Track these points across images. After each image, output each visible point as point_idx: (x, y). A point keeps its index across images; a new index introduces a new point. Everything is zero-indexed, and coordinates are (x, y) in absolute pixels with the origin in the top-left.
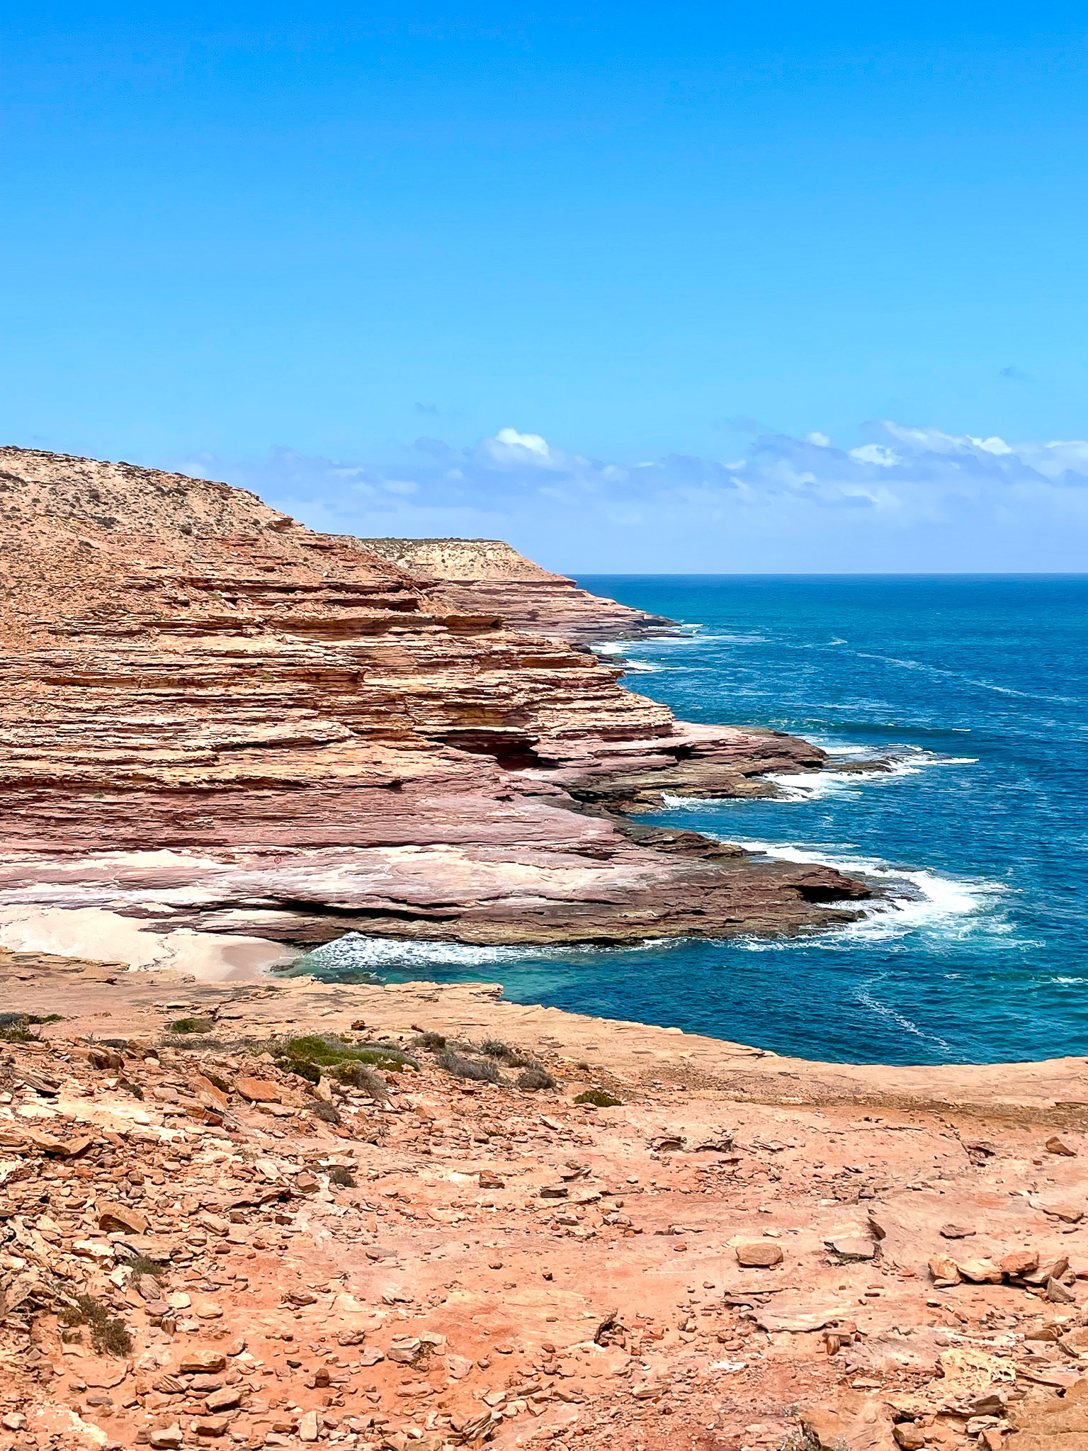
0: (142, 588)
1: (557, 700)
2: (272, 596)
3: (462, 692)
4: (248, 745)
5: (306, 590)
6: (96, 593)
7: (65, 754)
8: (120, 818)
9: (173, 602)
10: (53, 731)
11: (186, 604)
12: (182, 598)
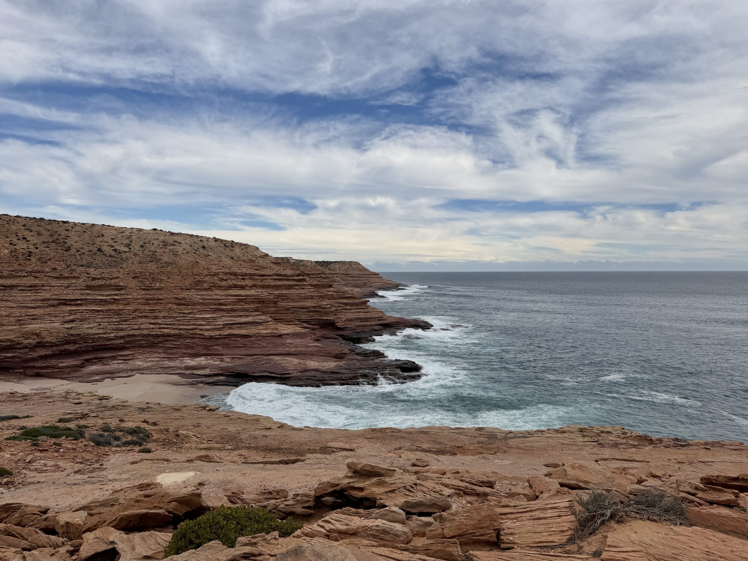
0: (212, 275)
1: (347, 309)
2: (257, 277)
3: (314, 307)
4: (236, 324)
5: (268, 276)
6: (197, 277)
7: (176, 327)
8: (190, 347)
9: (222, 280)
10: (174, 320)
11: (226, 280)
12: (225, 278)
